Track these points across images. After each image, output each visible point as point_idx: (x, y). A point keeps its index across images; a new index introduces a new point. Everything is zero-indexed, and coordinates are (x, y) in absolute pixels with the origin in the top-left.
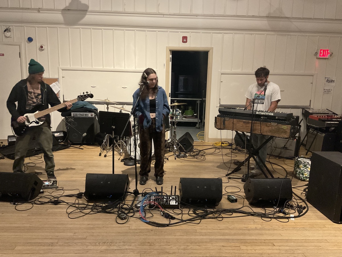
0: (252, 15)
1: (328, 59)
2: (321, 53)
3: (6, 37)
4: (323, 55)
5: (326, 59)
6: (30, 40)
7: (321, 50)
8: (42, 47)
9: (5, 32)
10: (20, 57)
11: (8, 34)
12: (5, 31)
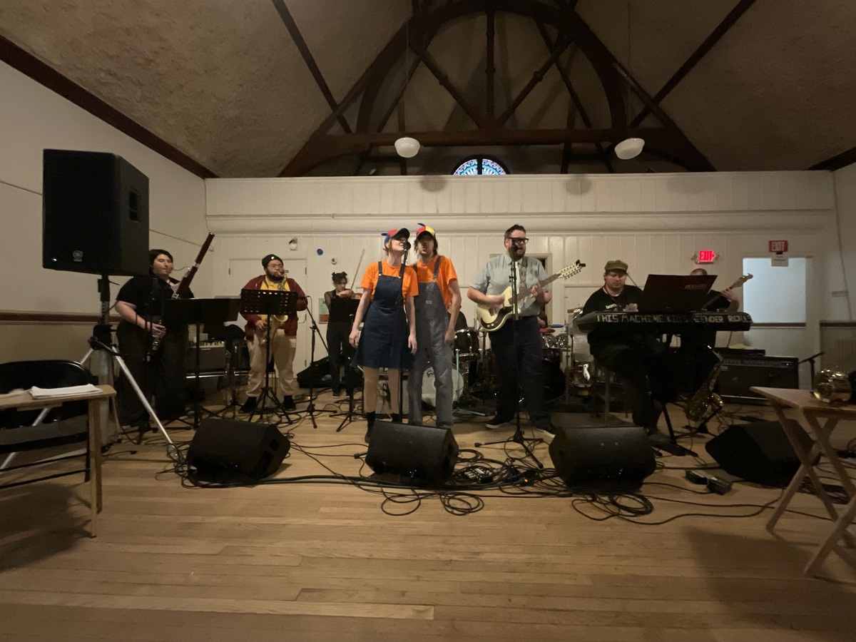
0: (602, 211)
1: (712, 263)
2: (701, 256)
3: (292, 250)
4: (705, 259)
5: (709, 263)
6: (320, 252)
7: (701, 252)
8: (333, 260)
9: (292, 244)
10: (306, 273)
11: (293, 246)
12: (290, 242)
